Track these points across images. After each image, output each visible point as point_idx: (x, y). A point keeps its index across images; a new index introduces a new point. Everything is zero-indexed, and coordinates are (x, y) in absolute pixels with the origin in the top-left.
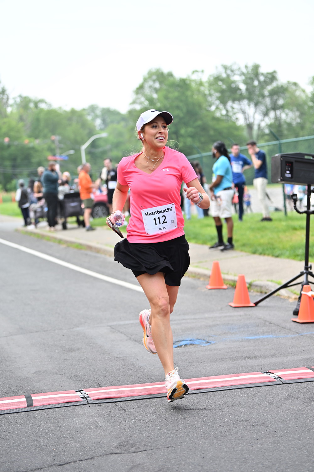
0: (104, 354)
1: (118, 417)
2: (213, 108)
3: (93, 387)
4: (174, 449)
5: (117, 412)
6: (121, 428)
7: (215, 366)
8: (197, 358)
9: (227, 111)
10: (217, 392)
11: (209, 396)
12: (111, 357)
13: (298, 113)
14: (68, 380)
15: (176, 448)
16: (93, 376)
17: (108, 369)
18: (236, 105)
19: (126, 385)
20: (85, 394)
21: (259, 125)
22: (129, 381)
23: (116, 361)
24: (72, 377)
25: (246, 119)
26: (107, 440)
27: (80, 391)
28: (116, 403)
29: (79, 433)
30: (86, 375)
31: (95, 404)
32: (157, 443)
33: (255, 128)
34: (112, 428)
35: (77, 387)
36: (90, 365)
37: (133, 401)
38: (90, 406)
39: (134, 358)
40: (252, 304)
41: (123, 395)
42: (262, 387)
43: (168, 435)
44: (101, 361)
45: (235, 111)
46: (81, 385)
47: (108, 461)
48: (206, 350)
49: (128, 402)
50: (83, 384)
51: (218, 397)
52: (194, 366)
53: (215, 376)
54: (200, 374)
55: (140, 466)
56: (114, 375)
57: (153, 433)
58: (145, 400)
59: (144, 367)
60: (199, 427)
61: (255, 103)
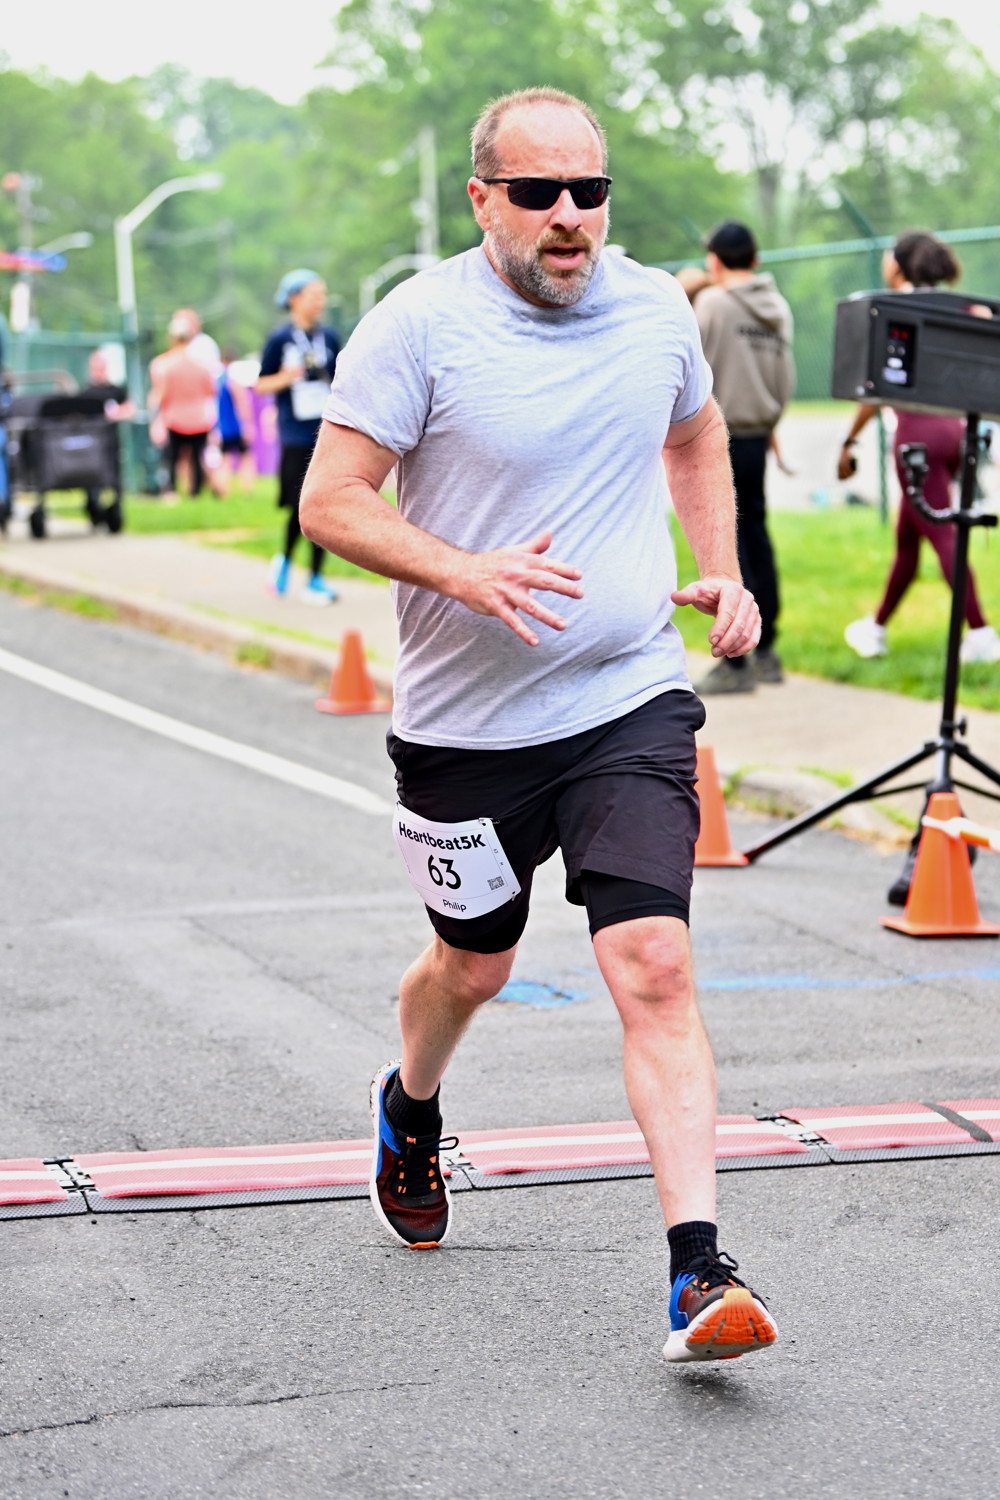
0: (160, 1024)
1: (201, 1265)
2: (629, 101)
3: (111, 1150)
4: (407, 1397)
5: (199, 1246)
6: (211, 1308)
7: (580, 1086)
8: (514, 1054)
9: (686, 115)
10: (581, 1185)
11: (551, 1201)
12: (187, 1039)
13: (952, 137)
14: (18, 1118)
15: (415, 1392)
16: (115, 1108)
17: (172, 1083)
18: (721, 92)
19: (239, 1145)
20: (80, 1174)
21: (803, 175)
22: (253, 1131)
23: (205, 1054)
24: (32, 1107)
25: (754, 146)
26: (154, 1353)
27: (60, 1163)
28: (197, 1214)
29: (48, 1322)
30: (89, 1101)
31: (114, 1216)
32: (344, 1373)
33: (789, 184)
34: (175, 1307)
35: (51, 1145)
36: (106, 1067)
37: (263, 1208)
38: (94, 1223)
39: (275, 1045)
40: (736, 857)
41: (224, 1182)
42: (754, 1173)
43: (387, 1343)
44: (147, 1052)
45: (715, 114)
46: (65, 1139)
47: (152, 1432)
48: (551, 1024)
49: (241, 1210)
50: (73, 1134)
51: (586, 1205)
52: (501, 1085)
53: (581, 1122)
54: (524, 1115)
55: (272, 1455)
56: (196, 1106)
57: (331, 1334)
58: (307, 1205)
59: (311, 1079)
60: (506, 1316)
61: (792, 87)
